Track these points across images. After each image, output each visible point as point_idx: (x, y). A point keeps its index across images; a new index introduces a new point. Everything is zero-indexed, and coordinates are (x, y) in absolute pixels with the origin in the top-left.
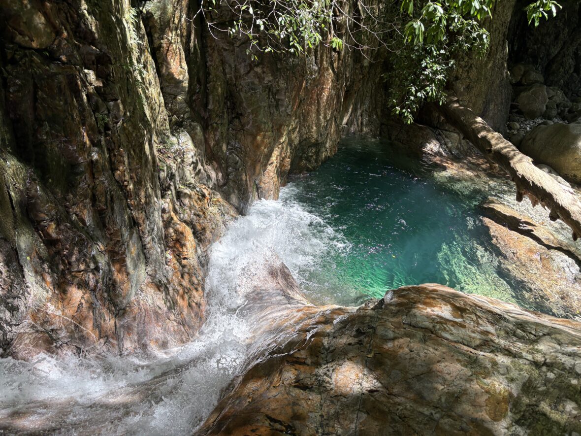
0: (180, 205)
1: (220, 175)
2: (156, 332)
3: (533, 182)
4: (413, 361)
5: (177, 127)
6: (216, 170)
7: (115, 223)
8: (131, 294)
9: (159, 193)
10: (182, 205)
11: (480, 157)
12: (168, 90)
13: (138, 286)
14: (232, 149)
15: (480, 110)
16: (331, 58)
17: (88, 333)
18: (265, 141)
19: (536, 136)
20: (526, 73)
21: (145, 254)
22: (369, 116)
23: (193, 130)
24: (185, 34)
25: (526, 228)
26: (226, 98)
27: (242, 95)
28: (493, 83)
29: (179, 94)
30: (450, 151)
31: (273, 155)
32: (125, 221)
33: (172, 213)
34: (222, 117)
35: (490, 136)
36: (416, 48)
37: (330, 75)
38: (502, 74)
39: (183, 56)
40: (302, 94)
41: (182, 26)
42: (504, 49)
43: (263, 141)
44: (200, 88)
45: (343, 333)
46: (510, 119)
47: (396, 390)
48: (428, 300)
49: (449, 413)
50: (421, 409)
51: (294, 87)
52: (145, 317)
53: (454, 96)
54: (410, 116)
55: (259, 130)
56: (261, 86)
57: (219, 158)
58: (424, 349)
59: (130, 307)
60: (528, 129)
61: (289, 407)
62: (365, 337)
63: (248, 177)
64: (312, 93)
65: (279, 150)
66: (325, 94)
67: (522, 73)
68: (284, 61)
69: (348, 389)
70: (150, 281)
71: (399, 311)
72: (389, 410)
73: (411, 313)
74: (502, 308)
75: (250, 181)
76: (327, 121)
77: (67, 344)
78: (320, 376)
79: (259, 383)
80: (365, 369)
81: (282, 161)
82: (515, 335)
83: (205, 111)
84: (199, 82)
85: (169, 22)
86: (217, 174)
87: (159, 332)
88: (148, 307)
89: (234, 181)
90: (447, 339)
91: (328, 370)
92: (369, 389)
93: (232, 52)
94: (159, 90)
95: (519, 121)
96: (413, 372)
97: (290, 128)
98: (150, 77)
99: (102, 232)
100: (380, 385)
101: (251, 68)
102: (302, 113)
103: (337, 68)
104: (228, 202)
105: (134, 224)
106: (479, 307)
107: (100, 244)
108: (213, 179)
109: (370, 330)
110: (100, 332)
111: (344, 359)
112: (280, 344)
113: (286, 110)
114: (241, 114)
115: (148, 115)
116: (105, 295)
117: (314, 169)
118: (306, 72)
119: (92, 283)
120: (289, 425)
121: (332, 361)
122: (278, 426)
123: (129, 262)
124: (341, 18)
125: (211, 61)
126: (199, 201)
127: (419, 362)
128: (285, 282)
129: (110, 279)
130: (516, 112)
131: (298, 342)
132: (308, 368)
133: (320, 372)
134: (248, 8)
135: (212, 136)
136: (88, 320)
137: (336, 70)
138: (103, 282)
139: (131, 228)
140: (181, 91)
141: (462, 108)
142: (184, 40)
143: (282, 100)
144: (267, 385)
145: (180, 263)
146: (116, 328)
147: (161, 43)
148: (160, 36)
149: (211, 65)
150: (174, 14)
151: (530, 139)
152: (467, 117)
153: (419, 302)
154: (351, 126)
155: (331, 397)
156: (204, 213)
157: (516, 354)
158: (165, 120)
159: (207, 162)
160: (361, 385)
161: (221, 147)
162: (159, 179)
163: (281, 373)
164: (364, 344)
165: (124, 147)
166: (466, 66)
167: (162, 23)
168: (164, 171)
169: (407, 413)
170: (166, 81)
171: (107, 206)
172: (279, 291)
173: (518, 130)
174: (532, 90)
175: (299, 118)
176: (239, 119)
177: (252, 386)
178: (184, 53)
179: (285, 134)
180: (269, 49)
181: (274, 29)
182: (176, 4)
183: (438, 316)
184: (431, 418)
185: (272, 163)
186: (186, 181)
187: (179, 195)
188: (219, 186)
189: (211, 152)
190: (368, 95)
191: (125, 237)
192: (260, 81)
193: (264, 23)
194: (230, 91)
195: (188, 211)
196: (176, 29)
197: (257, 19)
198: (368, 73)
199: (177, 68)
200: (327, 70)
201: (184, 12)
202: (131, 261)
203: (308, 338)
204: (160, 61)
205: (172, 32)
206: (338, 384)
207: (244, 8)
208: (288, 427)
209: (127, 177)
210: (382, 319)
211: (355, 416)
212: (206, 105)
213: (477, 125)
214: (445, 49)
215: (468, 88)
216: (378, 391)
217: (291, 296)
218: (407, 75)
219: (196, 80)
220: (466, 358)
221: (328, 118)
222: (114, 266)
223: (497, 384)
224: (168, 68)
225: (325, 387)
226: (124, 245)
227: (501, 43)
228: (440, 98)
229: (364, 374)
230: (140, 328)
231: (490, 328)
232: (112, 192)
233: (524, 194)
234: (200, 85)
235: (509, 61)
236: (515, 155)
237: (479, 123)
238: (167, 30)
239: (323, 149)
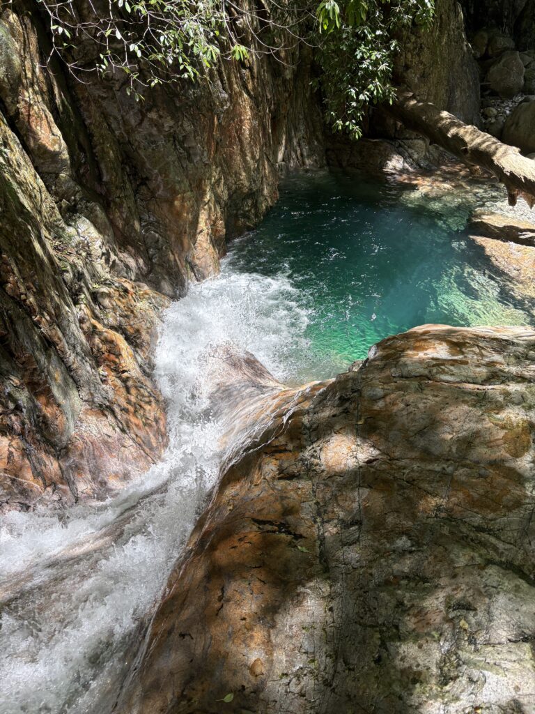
0: (100, 309)
1: (141, 261)
2: (112, 464)
3: (525, 178)
4: (412, 416)
5: (70, 213)
6: (134, 256)
7: (23, 349)
8: (69, 428)
9: (69, 300)
10: (103, 308)
11: (457, 163)
12: (45, 169)
13: (76, 417)
14: (146, 225)
15: (444, 102)
16: (242, 78)
17: (29, 484)
18: (186, 204)
19: (519, 118)
20: (491, 41)
21: (72, 377)
22: (309, 143)
23: (91, 213)
24: (45, 89)
25: (527, 236)
26: (122, 163)
27: (142, 153)
28: (453, 62)
29: (61, 170)
30: (418, 164)
31: (200, 220)
32: (36, 343)
33: (93, 321)
34: (123, 188)
35: (462, 131)
36: (344, 36)
37: (245, 102)
38: (462, 49)
39: (51, 119)
40: (216, 133)
41: (38, 79)
42: (457, 14)
43: (183, 206)
44: (85, 157)
45: (324, 406)
46: (483, 105)
47: (398, 453)
48: (418, 344)
49: (464, 462)
50: (430, 467)
51: (204, 127)
52: (94, 450)
53: (409, 91)
54: (356, 128)
55: (174, 192)
56: (162, 137)
57: (134, 241)
58: (422, 399)
59: (72, 443)
60: (508, 112)
61: (277, 503)
62: (351, 403)
63: (176, 256)
64: (229, 131)
65: (205, 212)
66: (246, 128)
67: (486, 42)
68: (183, 95)
69: (343, 466)
70: (88, 407)
71: (385, 365)
72: (394, 477)
73: (401, 363)
74: (510, 334)
75: (180, 260)
76: (257, 161)
77: (7, 503)
78: (306, 460)
79: (238, 486)
80: (358, 439)
81: (214, 225)
82: (527, 358)
83: (101, 185)
84: (81, 148)
85: (19, 77)
86: (137, 261)
87: (116, 464)
88: (94, 437)
89: (161, 265)
90: (448, 382)
91: (315, 451)
92: (366, 460)
93: (113, 99)
94: (33, 171)
95: (495, 105)
96: (413, 428)
97: (213, 180)
98: (16, 155)
99: (11, 363)
100: (378, 452)
101: (144, 116)
102: (224, 158)
103: (253, 90)
104: (160, 292)
105: (48, 344)
106: (481, 337)
107: (12, 378)
108: (134, 269)
109: (355, 394)
110: (44, 480)
111: (331, 433)
112: (255, 437)
113: (201, 160)
114: (147, 179)
115: (27, 206)
116: (38, 436)
117: (256, 226)
118: (215, 104)
119: (17, 426)
120: (281, 523)
121: (318, 440)
122: (269, 527)
123: (56, 392)
124: (241, 20)
125: (90, 118)
126: (121, 299)
127: (419, 415)
128: (252, 371)
129: (38, 417)
130: (489, 95)
131: (274, 430)
132: (291, 454)
133: (306, 455)
134: (113, 32)
135: (118, 214)
136: (26, 470)
137: (252, 93)
138: (30, 422)
139: (46, 349)
140: (62, 166)
141: (421, 104)
142: (46, 98)
143: (193, 148)
144: (247, 485)
145: (120, 378)
146: (62, 472)
147: (18, 108)
148: (13, 99)
149: (91, 124)
150: (24, 66)
151: (512, 125)
152: (429, 115)
153: (408, 348)
154: (289, 162)
155: (324, 480)
156: (132, 312)
157: (531, 378)
158: (53, 208)
159: (120, 249)
160: (356, 458)
161: (133, 226)
162: (65, 282)
163: (260, 468)
164: (351, 411)
165: (7, 252)
166: (415, 48)
167: (12, 82)
168: (67, 271)
169: (415, 475)
170: (40, 157)
171: (8, 331)
172: (247, 383)
173: (496, 117)
174: (503, 61)
175: (222, 166)
176: (146, 184)
177: (231, 491)
178: (51, 115)
179: (208, 189)
180: (156, 81)
181: (156, 53)
182: (22, 51)
183: (433, 359)
184: (443, 474)
185: (201, 231)
186: (100, 277)
187: (95, 296)
188: (142, 275)
189: (122, 235)
190: (301, 117)
191: (42, 363)
192: (159, 131)
193: (140, 48)
194: (125, 152)
195: (112, 313)
196: (32, 85)
197: (130, 44)
198: (295, 87)
199: (48, 137)
200: (241, 95)
201: (36, 60)
202: (58, 389)
203: (285, 421)
204: (23, 133)
205: (27, 91)
206: (330, 464)
207: (108, 33)
208: (281, 525)
209: (23, 290)
210: (367, 378)
211: (356, 494)
212: (99, 178)
213: (444, 122)
214: (381, 28)
215: (424, 76)
216: (378, 459)
217: (263, 384)
218: (341, 75)
219: (77, 147)
220: (473, 397)
221: (257, 157)
222: (38, 399)
223: (513, 417)
224: (36, 139)
225: (314, 470)
226: (43, 372)
227: (452, 7)
228: (389, 95)
229: (358, 445)
230: (91, 465)
231: (497, 357)
232: (9, 312)
233: (517, 194)
234: (85, 153)
235: (467, 30)
236: (497, 149)
237: (446, 118)
238: (20, 89)
239: (262, 199)
